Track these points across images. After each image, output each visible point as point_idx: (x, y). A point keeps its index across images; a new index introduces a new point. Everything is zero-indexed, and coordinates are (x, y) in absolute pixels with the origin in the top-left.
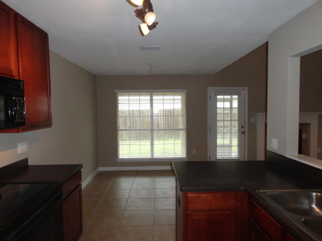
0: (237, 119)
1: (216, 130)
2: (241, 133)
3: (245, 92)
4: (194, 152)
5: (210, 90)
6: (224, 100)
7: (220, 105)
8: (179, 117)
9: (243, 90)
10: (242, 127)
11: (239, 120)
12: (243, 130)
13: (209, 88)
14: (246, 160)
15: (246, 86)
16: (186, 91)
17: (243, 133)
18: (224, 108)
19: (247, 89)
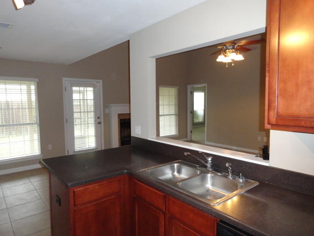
0: (92, 110)
1: (73, 122)
2: (98, 123)
3: (100, 84)
4: (50, 147)
5: (66, 81)
6: (80, 92)
7: (76, 96)
8: (33, 110)
9: (97, 82)
10: (99, 118)
11: (95, 111)
12: (99, 120)
13: (64, 79)
14: (103, 149)
15: (100, 79)
16: (37, 80)
17: (100, 123)
18: (80, 100)
19: (101, 81)
